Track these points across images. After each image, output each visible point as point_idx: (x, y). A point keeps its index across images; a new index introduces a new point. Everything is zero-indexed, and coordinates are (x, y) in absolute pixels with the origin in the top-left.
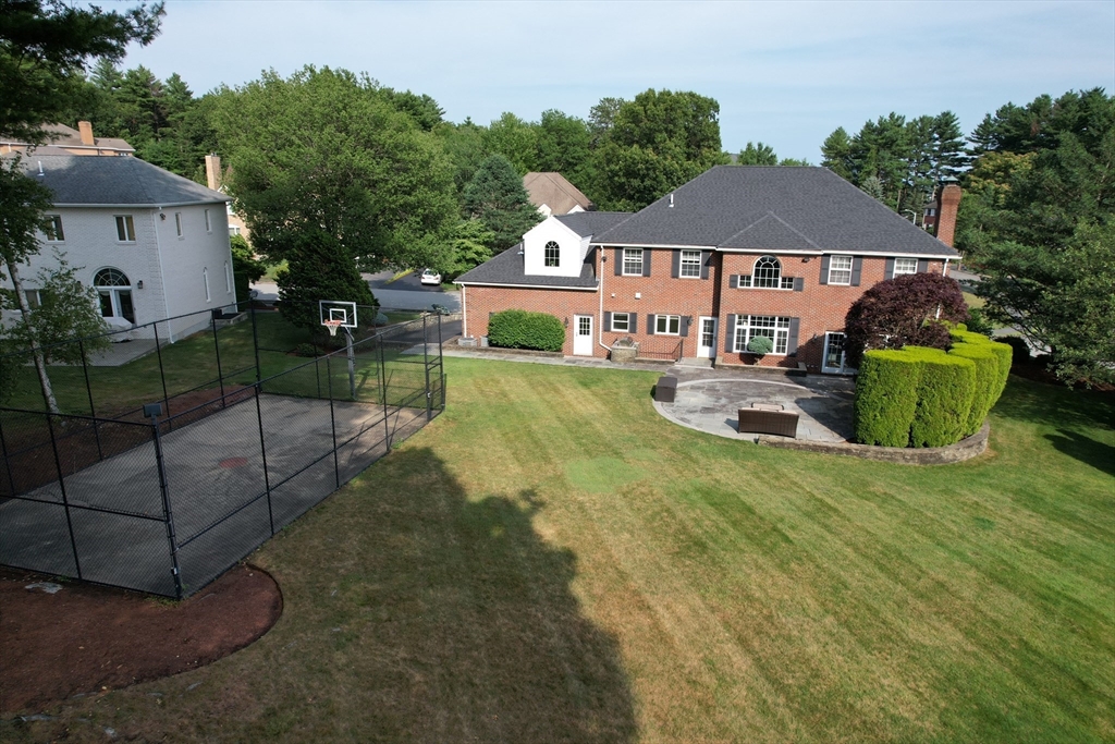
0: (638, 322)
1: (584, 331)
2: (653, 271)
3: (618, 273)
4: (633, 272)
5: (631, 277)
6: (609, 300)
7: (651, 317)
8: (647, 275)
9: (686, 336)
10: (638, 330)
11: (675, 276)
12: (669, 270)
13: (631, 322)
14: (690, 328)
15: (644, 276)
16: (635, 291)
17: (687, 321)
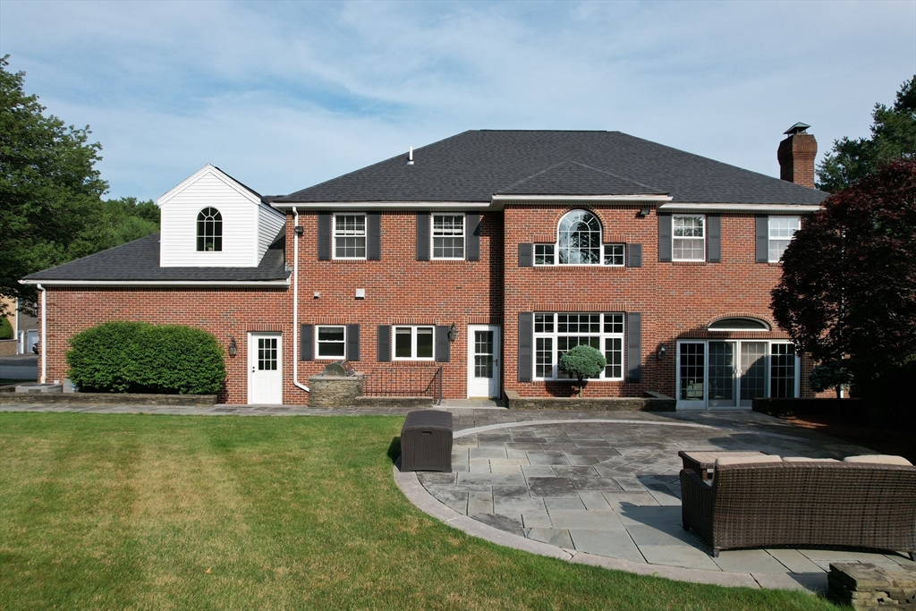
0: (362, 339)
1: (267, 363)
2: (384, 252)
3: (324, 256)
4: (350, 254)
5: (346, 262)
6: (309, 302)
7: (384, 332)
8: (375, 256)
9: (447, 360)
10: (362, 356)
11: (423, 256)
12: (413, 247)
13: (349, 341)
14: (453, 347)
15: (370, 259)
16: (355, 286)
17: (448, 334)
